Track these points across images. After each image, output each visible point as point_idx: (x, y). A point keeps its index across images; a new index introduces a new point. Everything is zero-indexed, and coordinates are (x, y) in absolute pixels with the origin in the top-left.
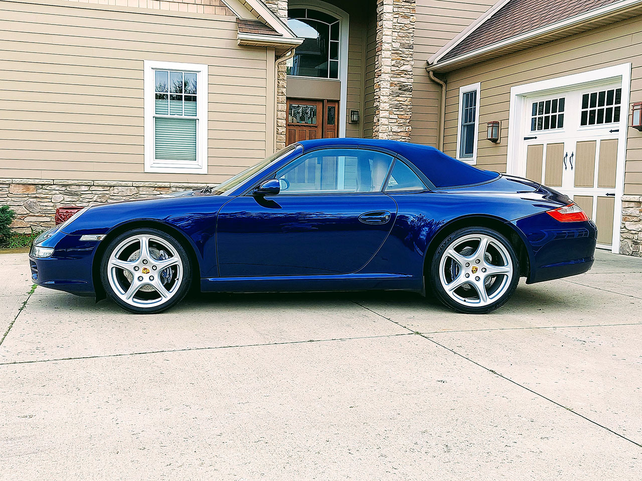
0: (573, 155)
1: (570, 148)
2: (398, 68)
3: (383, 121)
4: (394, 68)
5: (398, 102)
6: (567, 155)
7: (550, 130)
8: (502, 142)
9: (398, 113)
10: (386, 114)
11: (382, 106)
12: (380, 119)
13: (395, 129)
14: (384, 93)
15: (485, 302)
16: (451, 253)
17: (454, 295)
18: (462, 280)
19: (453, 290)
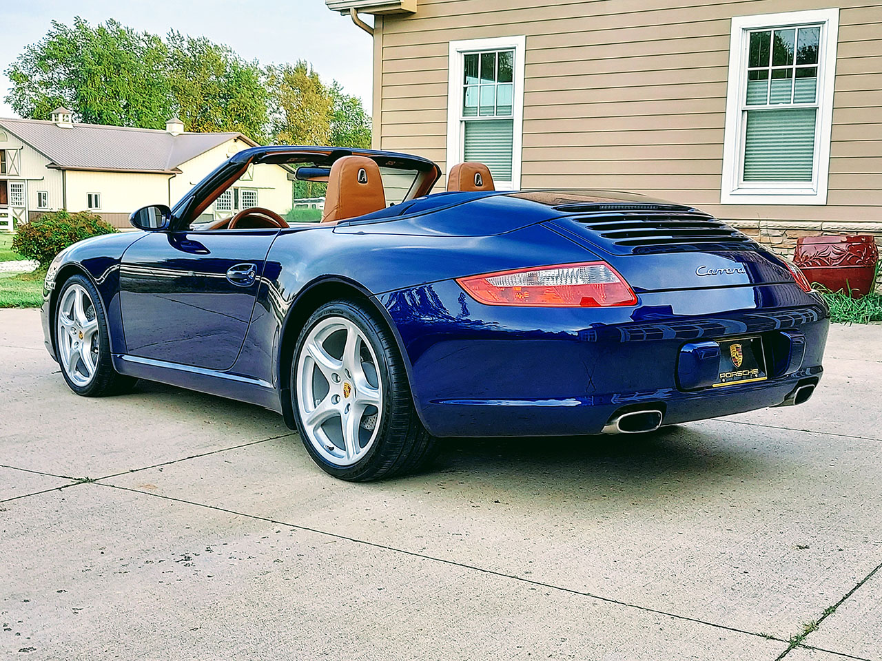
15: (349, 457)
16: (312, 349)
17: (317, 434)
18: (327, 405)
19: (315, 424)
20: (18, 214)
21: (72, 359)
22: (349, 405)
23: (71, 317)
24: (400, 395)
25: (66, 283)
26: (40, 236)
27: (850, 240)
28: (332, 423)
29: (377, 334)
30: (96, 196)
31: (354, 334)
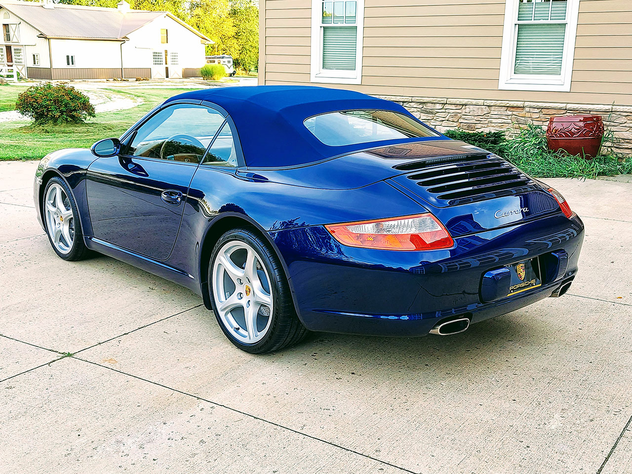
15: (250, 338)
16: (223, 260)
17: (227, 317)
18: (234, 300)
19: (226, 311)
20: (20, 69)
21: (57, 234)
22: (249, 301)
23: (54, 205)
24: (285, 302)
25: (49, 182)
26: (34, 102)
27: (585, 119)
28: (238, 311)
29: (269, 258)
30: (72, 57)
31: (251, 255)
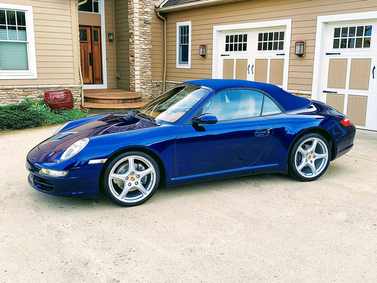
0: (253, 66)
1: (251, 62)
2: (143, 10)
3: (136, 42)
4: (141, 10)
5: (144, 31)
6: (249, 66)
7: (238, 52)
8: (208, 56)
9: (144, 37)
10: (138, 38)
11: (136, 33)
12: (135, 41)
13: (143, 47)
14: (136, 25)
15: (315, 174)
16: (300, 149)
17: (301, 172)
